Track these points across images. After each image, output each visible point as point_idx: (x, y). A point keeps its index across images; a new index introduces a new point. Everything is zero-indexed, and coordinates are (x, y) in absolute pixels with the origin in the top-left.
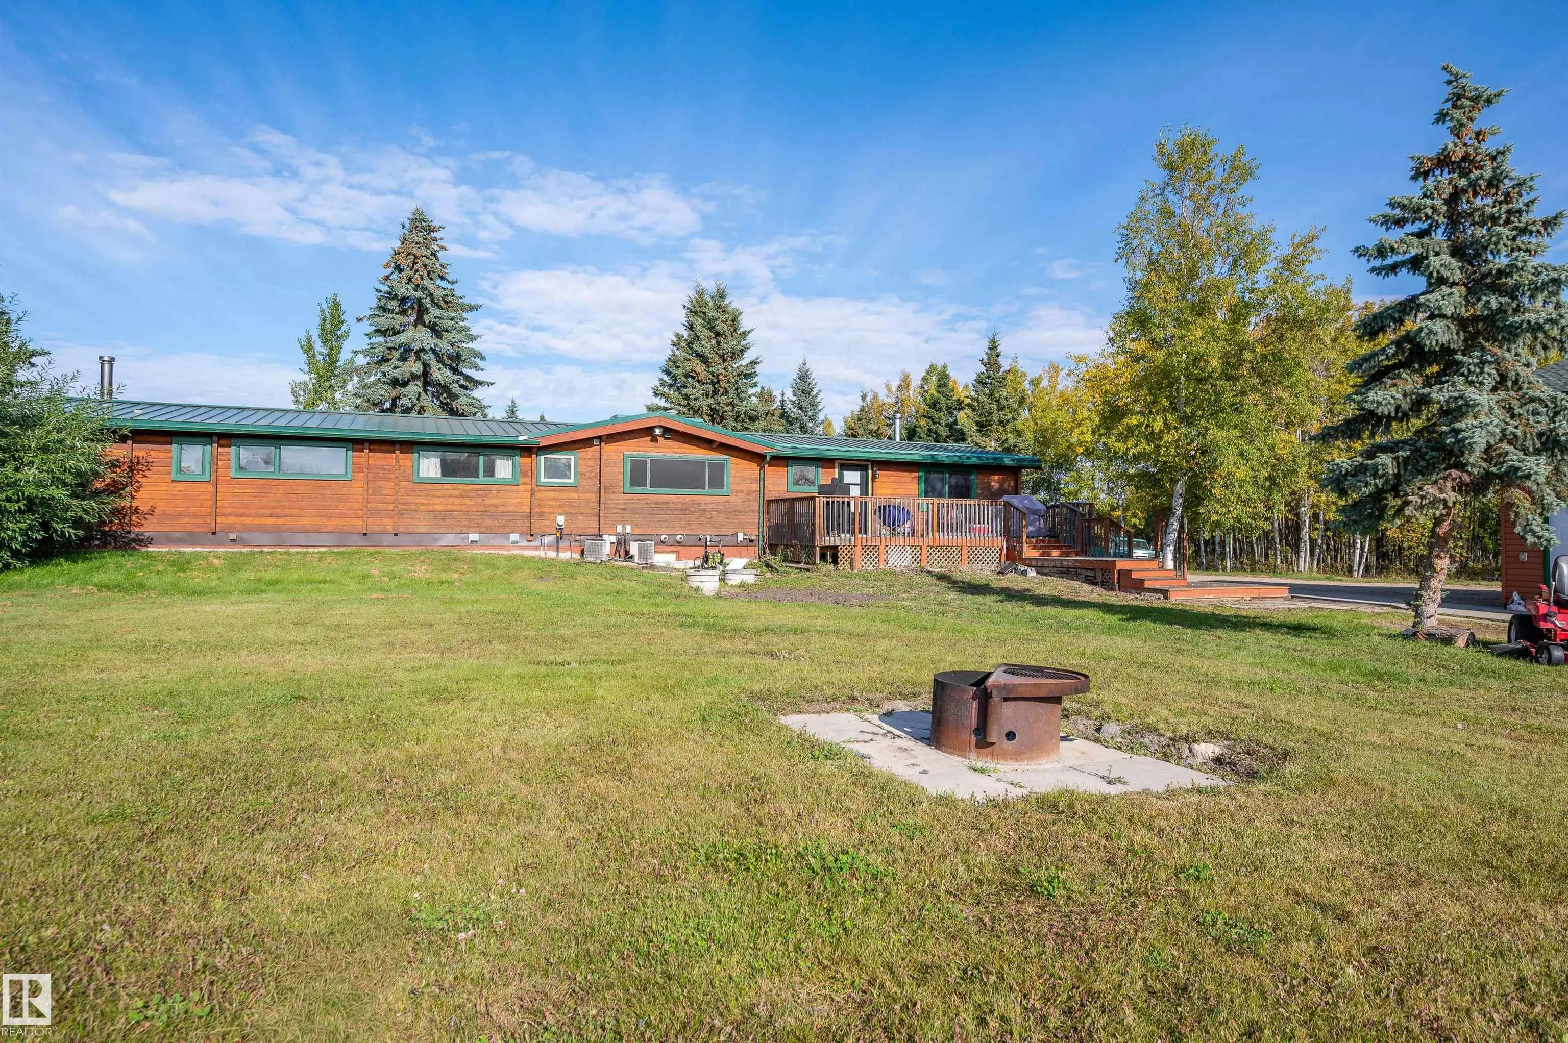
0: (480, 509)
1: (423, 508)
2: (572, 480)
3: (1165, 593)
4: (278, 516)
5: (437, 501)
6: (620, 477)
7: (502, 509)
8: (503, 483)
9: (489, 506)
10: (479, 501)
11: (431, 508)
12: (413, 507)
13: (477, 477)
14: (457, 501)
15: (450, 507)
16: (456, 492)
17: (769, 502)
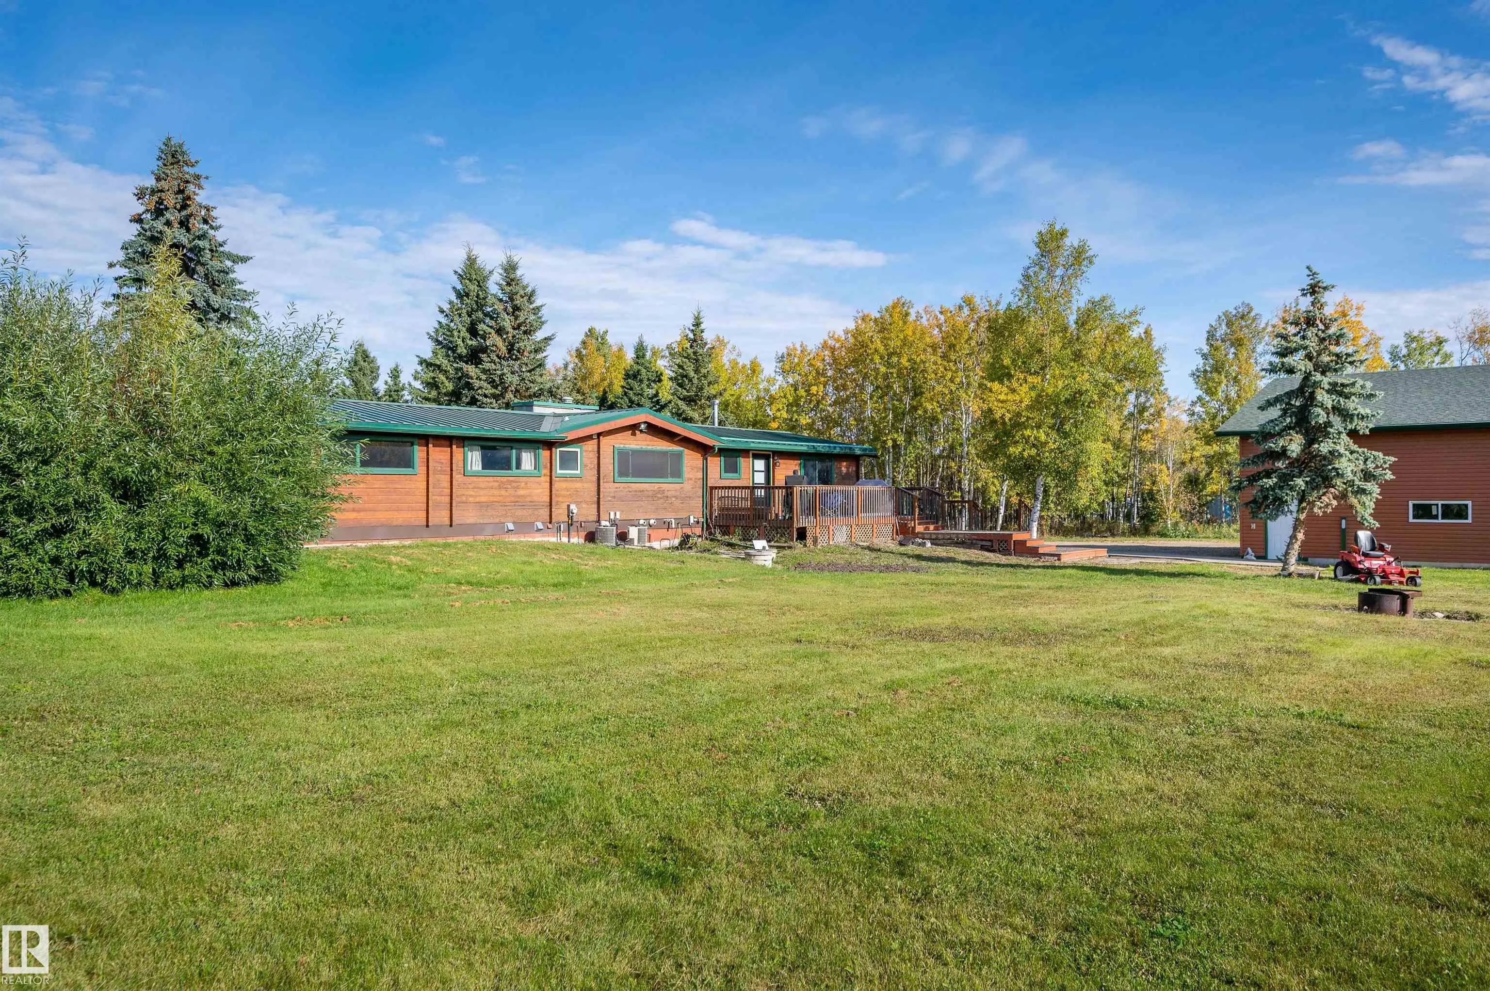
0: (513, 499)
1: (471, 499)
2: (578, 472)
3: (1059, 556)
4: (359, 511)
5: (482, 492)
6: (611, 468)
7: (528, 499)
8: (529, 475)
9: (519, 496)
10: (511, 492)
11: (477, 500)
12: (464, 498)
13: (509, 468)
14: (496, 492)
15: (492, 499)
16: (496, 484)
17: (712, 488)
